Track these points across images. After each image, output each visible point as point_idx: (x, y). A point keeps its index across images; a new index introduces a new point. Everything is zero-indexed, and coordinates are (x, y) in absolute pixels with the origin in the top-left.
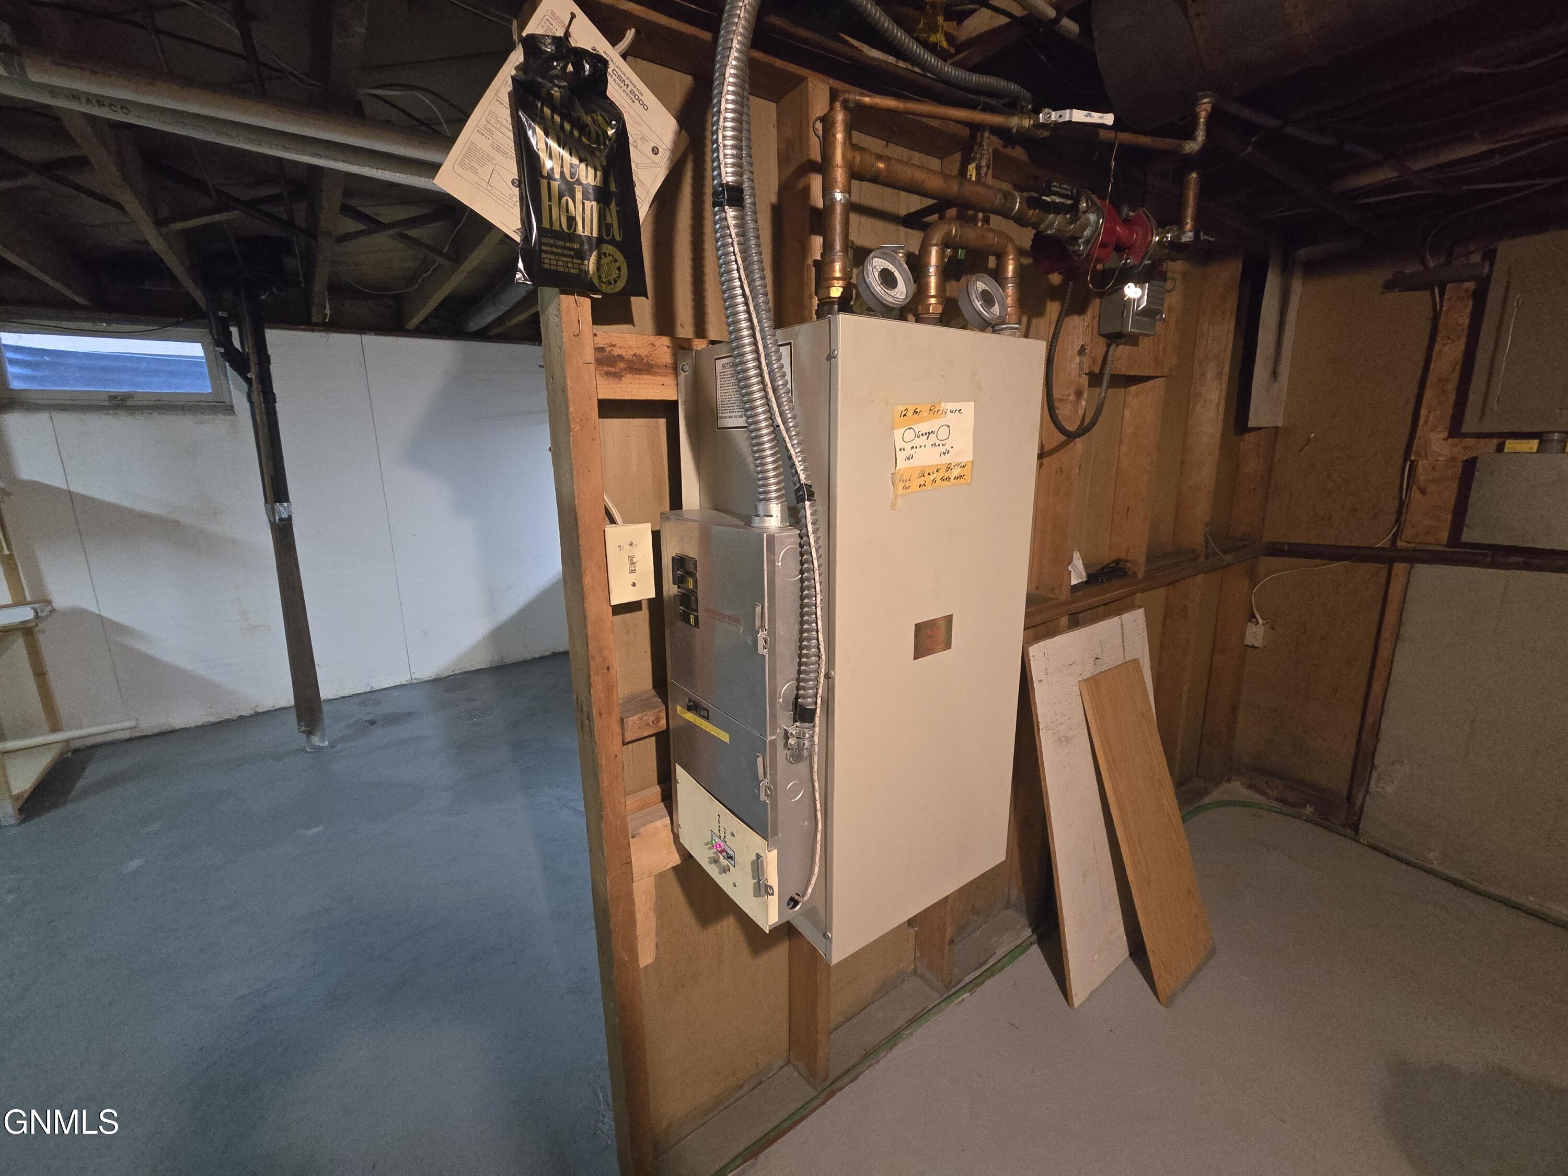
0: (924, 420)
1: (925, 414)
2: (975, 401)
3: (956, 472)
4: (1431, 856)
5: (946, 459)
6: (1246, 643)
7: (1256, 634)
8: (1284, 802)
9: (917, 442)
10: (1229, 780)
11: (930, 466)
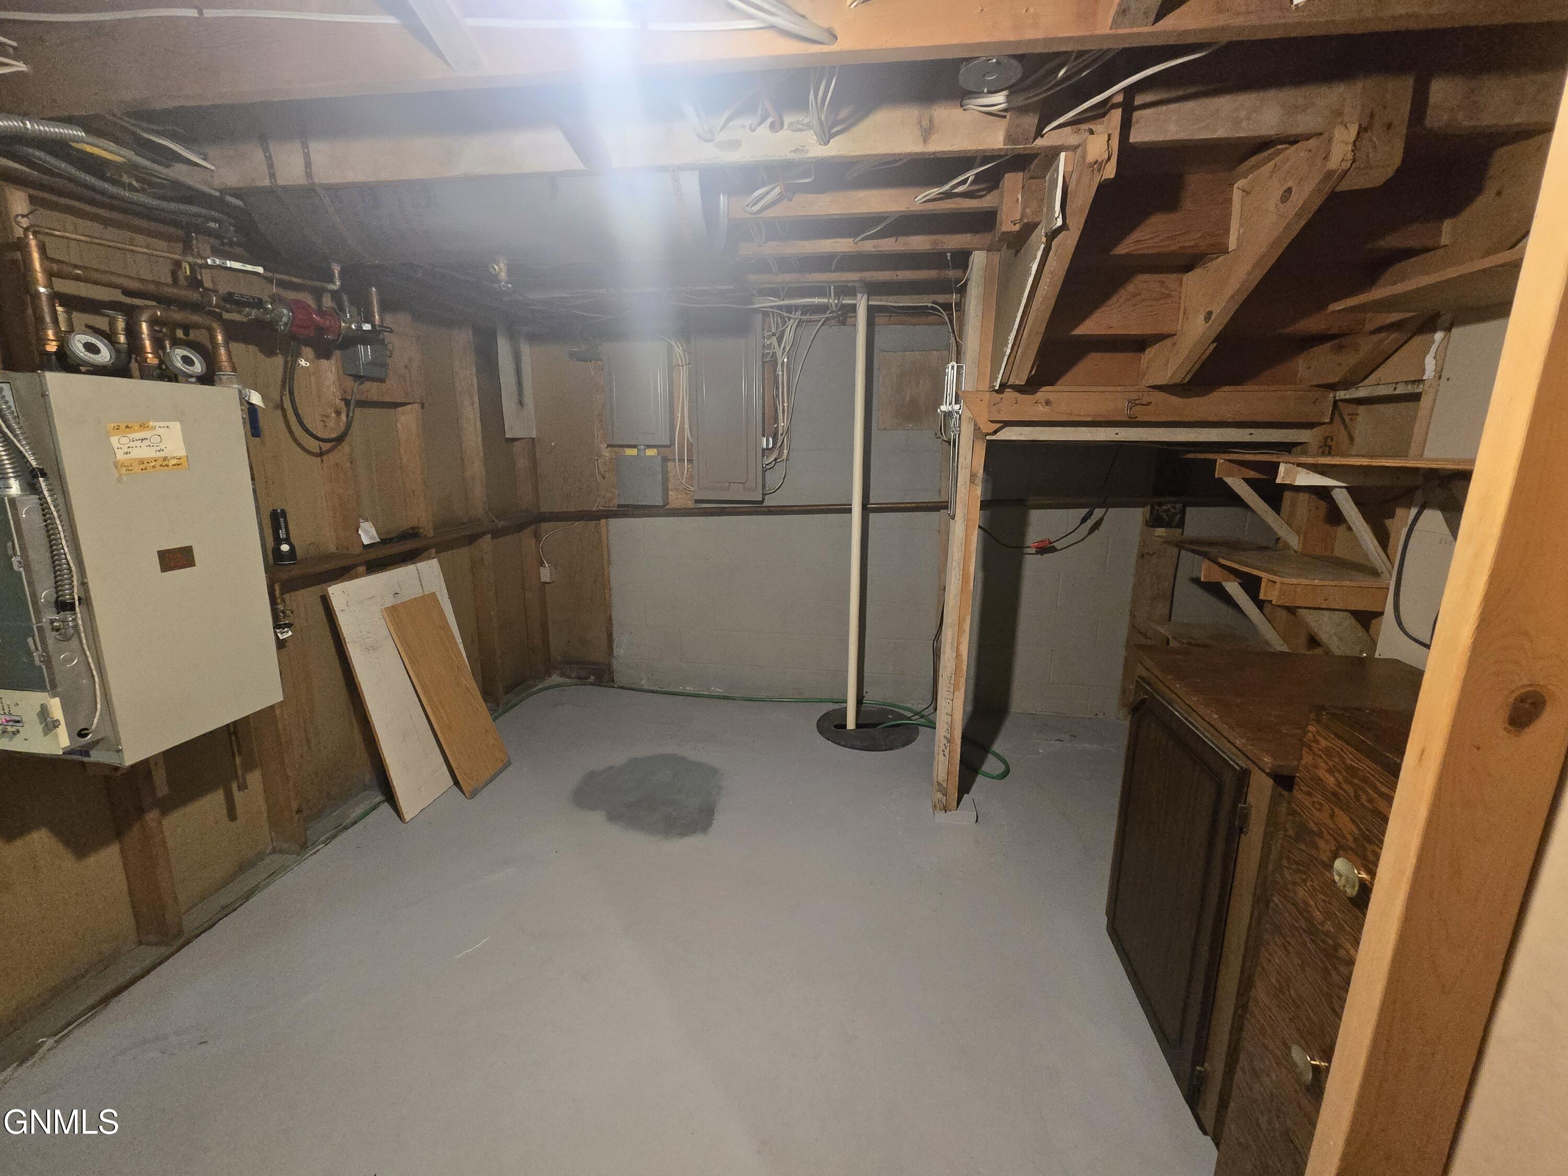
0: (135, 431)
1: (136, 428)
2: (181, 422)
3: (175, 462)
4: (643, 682)
5: (162, 454)
6: (542, 580)
7: (546, 574)
8: (579, 678)
9: (132, 444)
10: (550, 676)
11: (150, 458)
